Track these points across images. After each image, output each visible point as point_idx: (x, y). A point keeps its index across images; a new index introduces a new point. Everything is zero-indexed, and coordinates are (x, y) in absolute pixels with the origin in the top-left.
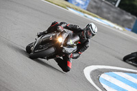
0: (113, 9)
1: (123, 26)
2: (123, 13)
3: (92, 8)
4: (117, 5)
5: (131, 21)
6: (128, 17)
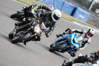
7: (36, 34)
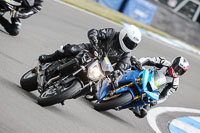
3: (159, 23)
7: (91, 83)
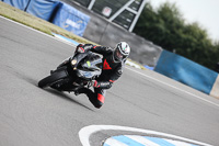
0: (124, 36)
1: (141, 62)
2: (141, 42)
3: (92, 34)
4: (131, 29)
5: (153, 54)
6: (150, 47)
